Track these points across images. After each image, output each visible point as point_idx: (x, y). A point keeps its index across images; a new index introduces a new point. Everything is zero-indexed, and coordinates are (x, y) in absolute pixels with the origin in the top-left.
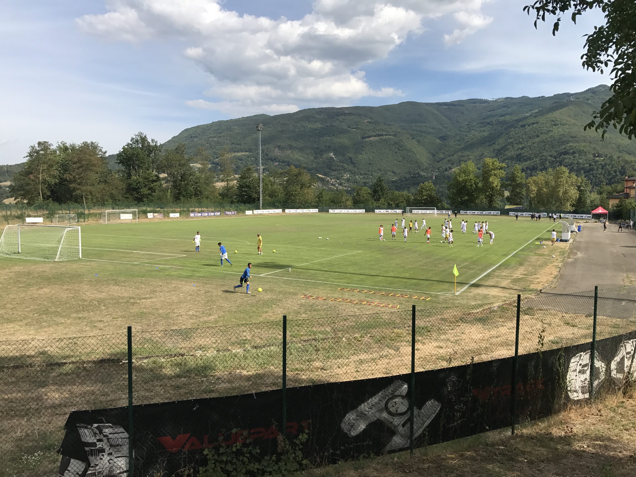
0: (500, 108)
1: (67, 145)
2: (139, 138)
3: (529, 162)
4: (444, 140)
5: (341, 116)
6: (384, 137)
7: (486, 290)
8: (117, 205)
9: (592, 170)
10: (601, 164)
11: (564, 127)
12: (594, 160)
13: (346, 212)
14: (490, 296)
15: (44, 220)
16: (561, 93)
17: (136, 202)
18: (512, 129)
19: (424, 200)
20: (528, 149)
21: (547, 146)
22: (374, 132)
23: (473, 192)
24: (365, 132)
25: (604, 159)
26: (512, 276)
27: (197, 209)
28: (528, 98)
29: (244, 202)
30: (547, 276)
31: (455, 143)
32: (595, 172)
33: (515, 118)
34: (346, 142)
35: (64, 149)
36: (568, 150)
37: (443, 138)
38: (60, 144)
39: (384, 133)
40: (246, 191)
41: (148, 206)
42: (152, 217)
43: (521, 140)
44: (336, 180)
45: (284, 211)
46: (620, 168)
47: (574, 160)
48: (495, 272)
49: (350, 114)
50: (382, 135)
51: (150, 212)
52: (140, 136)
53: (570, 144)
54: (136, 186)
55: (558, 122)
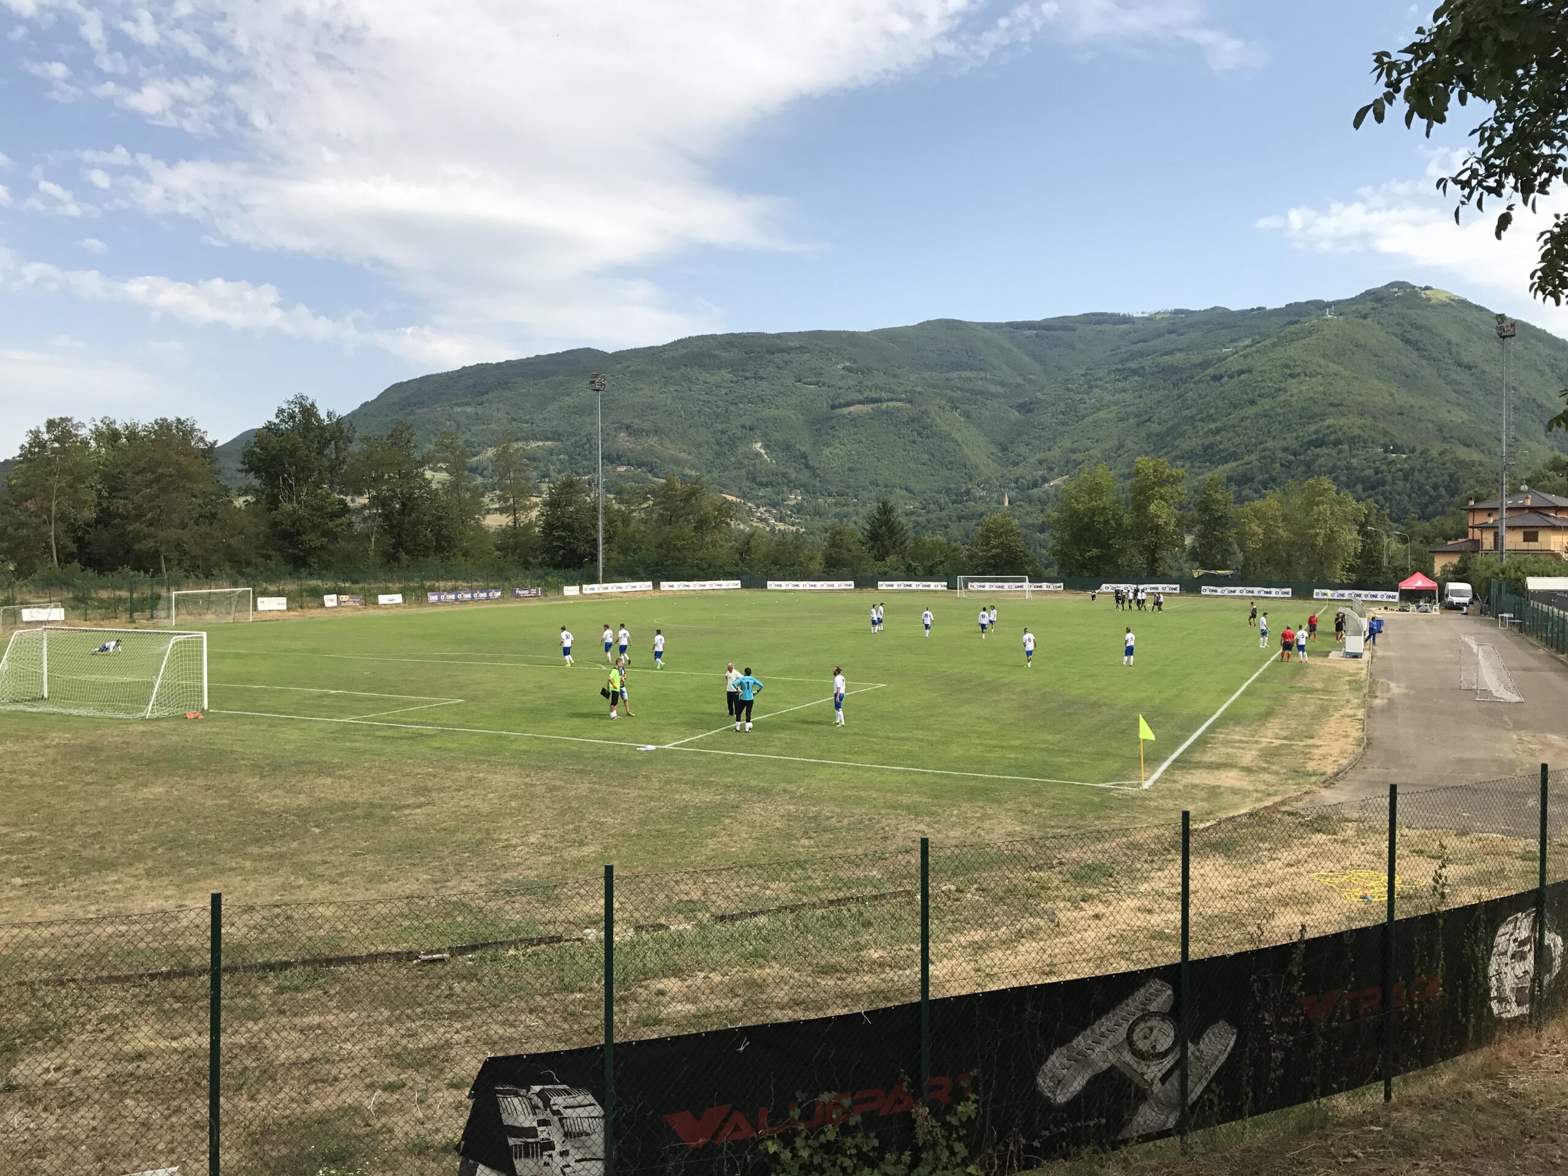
0: (1160, 335)
1: (117, 426)
2: (297, 410)
3: (1235, 464)
4: (1031, 411)
5: (779, 355)
6: (885, 405)
7: (1211, 777)
8: (242, 574)
9: (1383, 483)
10: (1401, 470)
11: (1314, 380)
12: (1385, 459)
13: (808, 587)
14: (1222, 790)
15: (66, 615)
16: (1303, 299)
17: (290, 568)
18: (1192, 385)
19: (992, 557)
20: (1231, 434)
21: (1276, 425)
22: (859, 391)
23: (1109, 539)
24: (839, 391)
25: (1409, 458)
26: (1257, 742)
27: (442, 584)
28: (1225, 312)
29: (557, 566)
30: (1337, 740)
31: (1055, 420)
32: (1388, 488)
33: (1196, 359)
34: (793, 417)
35: (110, 436)
36: (1324, 435)
37: (1025, 408)
38: (100, 425)
39: (884, 395)
40: (560, 538)
41: (321, 577)
42: (335, 604)
43: (1213, 411)
44: (768, 508)
45: (656, 586)
46: (1446, 477)
47: (1339, 459)
48: (1215, 732)
49: (801, 349)
50: (880, 400)
51: (329, 592)
52: (301, 403)
53: (1330, 421)
54: (292, 526)
55: (1299, 370)
